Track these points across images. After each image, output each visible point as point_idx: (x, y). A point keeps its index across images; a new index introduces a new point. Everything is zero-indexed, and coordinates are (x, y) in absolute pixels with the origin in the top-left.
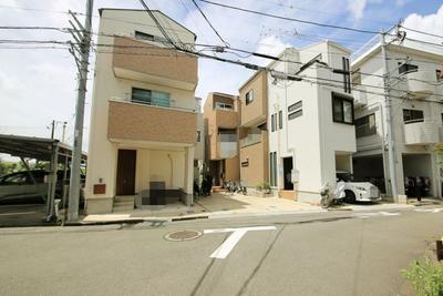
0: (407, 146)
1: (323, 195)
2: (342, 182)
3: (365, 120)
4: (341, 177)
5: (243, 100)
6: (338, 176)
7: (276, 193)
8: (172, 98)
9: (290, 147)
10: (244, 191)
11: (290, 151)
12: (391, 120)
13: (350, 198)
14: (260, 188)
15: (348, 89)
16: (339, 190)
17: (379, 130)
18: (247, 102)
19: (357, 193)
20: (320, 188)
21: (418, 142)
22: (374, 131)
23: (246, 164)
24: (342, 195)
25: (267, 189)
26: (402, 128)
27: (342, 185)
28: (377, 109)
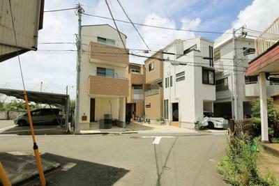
0: (246, 97)
1: (196, 124)
2: (207, 117)
3: (222, 81)
4: (206, 114)
5: (147, 68)
6: (204, 114)
7: (168, 123)
8: (115, 72)
9: (177, 97)
10: (149, 122)
11: (176, 99)
12: (237, 83)
13: (211, 126)
14: (158, 120)
15: (212, 64)
16: (205, 122)
17: (230, 88)
18: (150, 69)
19: (215, 123)
20: (194, 120)
21: (253, 95)
22: (227, 88)
23: (149, 106)
24: (207, 124)
25: (162, 120)
26: (244, 87)
27: (207, 119)
28: (229, 75)
